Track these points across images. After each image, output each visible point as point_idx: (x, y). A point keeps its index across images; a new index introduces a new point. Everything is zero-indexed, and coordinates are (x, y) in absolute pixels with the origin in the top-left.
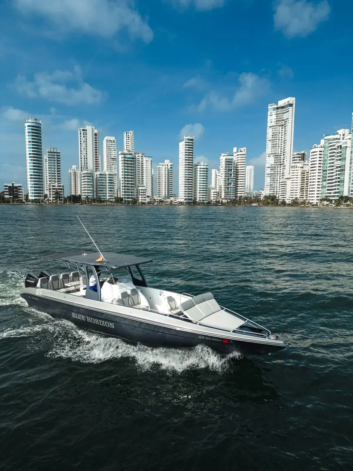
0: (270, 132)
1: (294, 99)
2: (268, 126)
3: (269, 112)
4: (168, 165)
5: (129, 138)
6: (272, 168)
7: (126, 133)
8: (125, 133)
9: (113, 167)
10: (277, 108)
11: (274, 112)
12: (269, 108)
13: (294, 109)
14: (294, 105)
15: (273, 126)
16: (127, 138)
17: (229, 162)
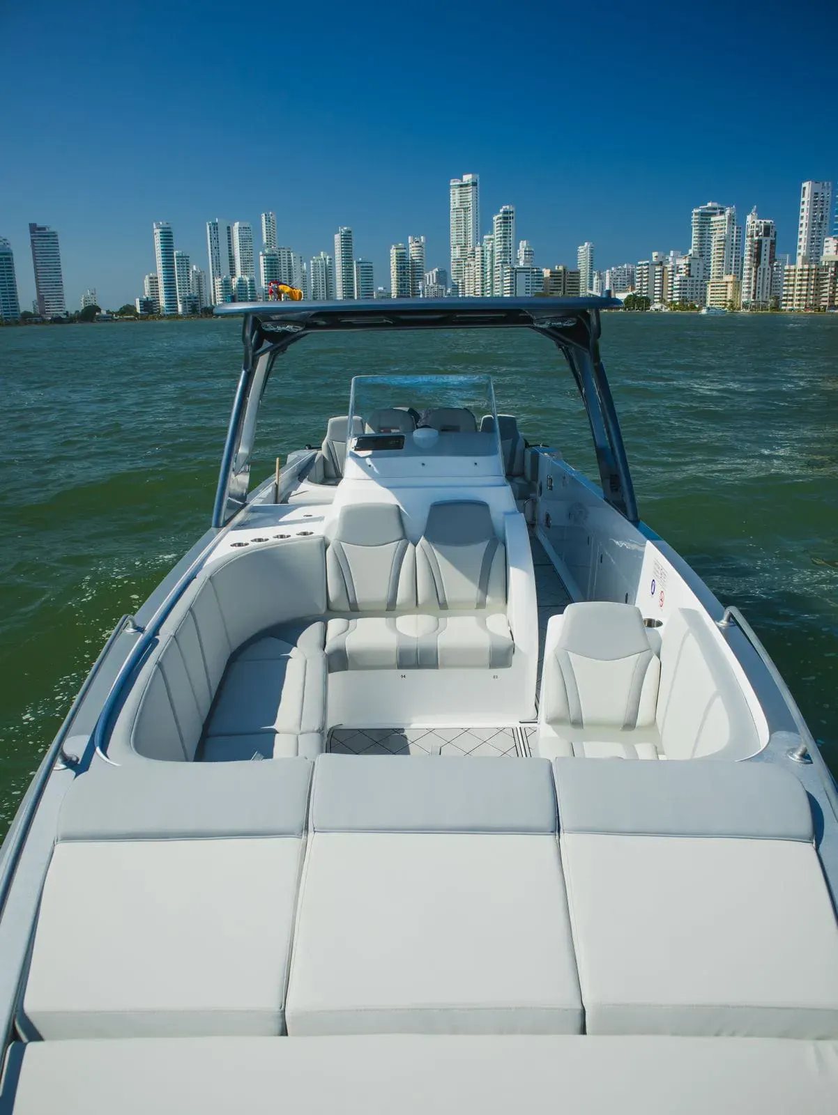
0: (453, 216)
1: (478, 175)
2: (452, 208)
3: (452, 190)
4: (325, 259)
5: (269, 221)
6: (458, 262)
7: (266, 215)
8: (264, 215)
9: (249, 265)
10: (461, 186)
11: (457, 191)
12: (451, 184)
13: (478, 188)
14: (478, 185)
15: (457, 208)
16: (268, 223)
17: (402, 258)
